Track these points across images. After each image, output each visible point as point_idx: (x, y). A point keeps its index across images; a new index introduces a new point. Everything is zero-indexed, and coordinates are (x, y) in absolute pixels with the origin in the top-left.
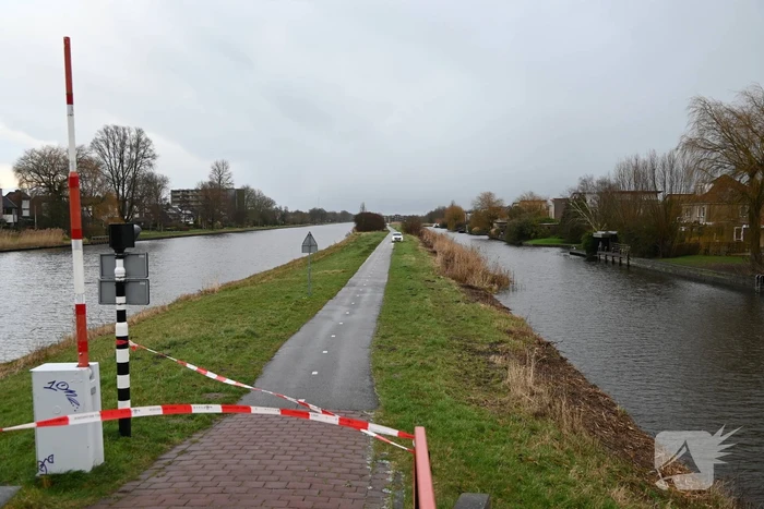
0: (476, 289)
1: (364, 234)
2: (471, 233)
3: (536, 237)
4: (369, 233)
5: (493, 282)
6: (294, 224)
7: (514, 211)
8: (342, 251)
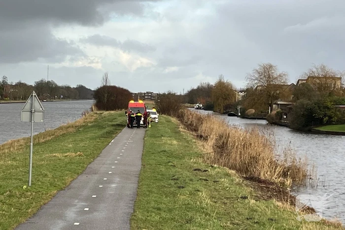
0: (264, 182)
1: (106, 113)
2: (244, 116)
3: (329, 123)
4: (112, 112)
5: (285, 174)
6: (15, 99)
7: (301, 90)
8: (78, 131)
